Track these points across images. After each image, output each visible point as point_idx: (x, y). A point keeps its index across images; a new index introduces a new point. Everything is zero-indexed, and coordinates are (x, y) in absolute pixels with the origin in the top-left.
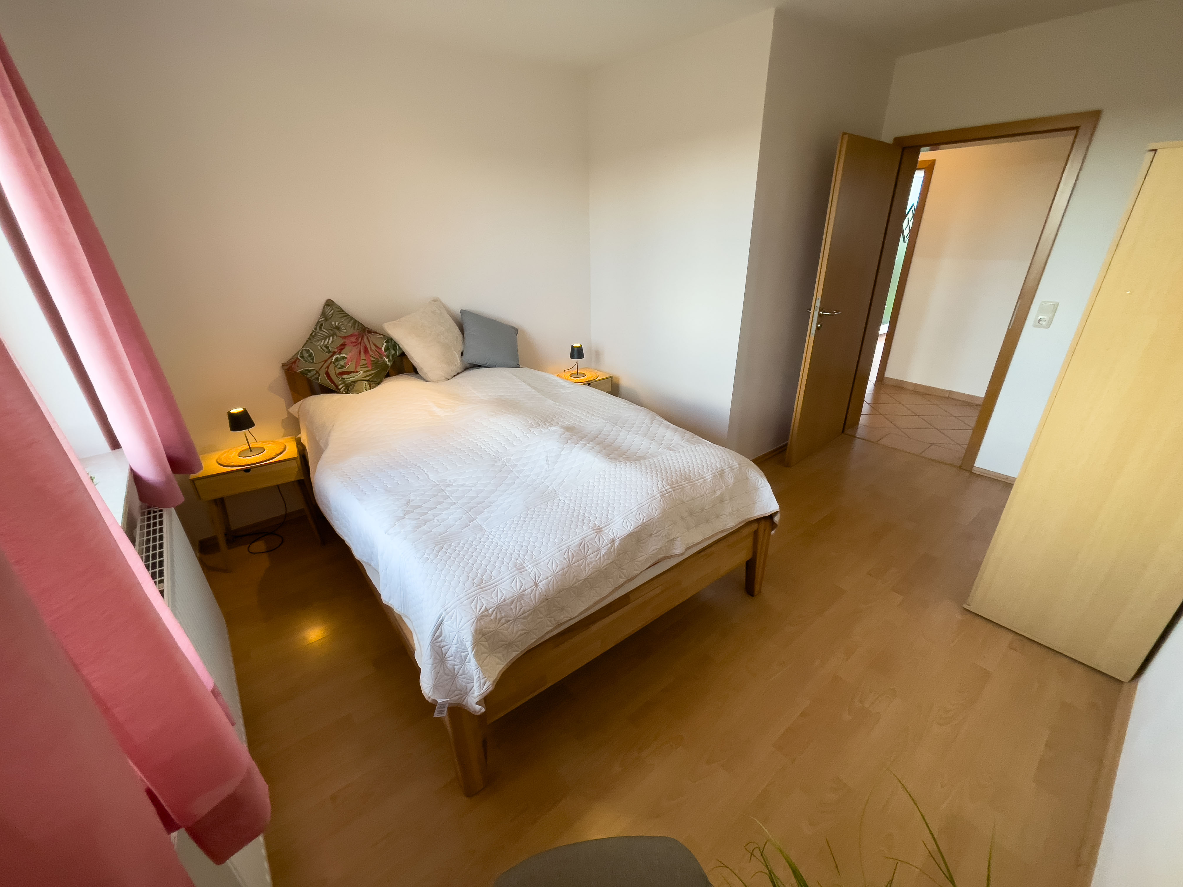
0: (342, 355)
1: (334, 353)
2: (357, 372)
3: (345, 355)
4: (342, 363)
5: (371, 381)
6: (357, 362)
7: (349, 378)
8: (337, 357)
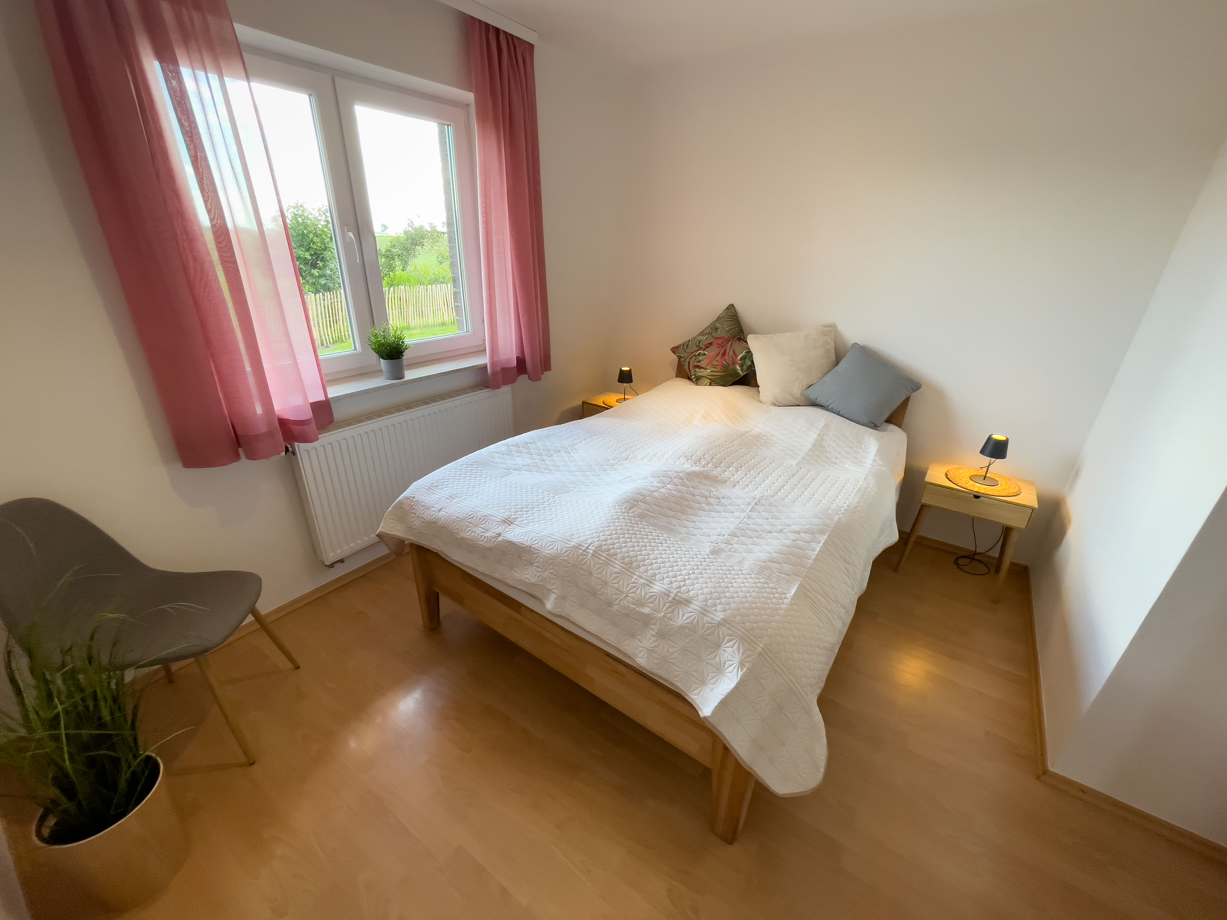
0: (704, 352)
1: (701, 348)
2: (706, 369)
3: (706, 353)
4: (701, 358)
5: (713, 381)
6: (710, 361)
7: (701, 372)
8: (701, 352)
